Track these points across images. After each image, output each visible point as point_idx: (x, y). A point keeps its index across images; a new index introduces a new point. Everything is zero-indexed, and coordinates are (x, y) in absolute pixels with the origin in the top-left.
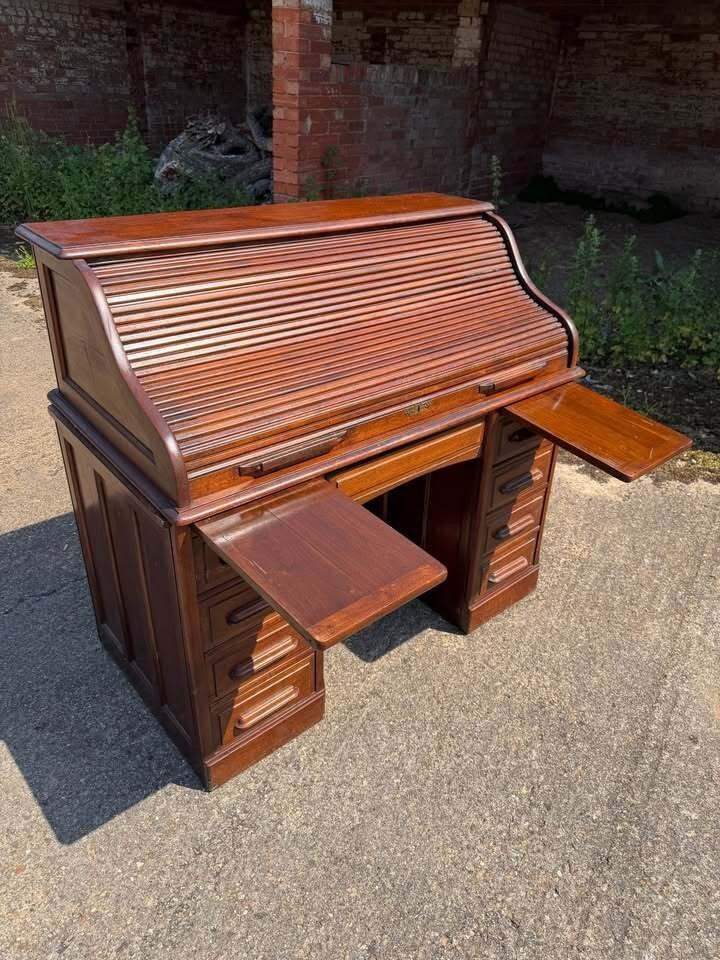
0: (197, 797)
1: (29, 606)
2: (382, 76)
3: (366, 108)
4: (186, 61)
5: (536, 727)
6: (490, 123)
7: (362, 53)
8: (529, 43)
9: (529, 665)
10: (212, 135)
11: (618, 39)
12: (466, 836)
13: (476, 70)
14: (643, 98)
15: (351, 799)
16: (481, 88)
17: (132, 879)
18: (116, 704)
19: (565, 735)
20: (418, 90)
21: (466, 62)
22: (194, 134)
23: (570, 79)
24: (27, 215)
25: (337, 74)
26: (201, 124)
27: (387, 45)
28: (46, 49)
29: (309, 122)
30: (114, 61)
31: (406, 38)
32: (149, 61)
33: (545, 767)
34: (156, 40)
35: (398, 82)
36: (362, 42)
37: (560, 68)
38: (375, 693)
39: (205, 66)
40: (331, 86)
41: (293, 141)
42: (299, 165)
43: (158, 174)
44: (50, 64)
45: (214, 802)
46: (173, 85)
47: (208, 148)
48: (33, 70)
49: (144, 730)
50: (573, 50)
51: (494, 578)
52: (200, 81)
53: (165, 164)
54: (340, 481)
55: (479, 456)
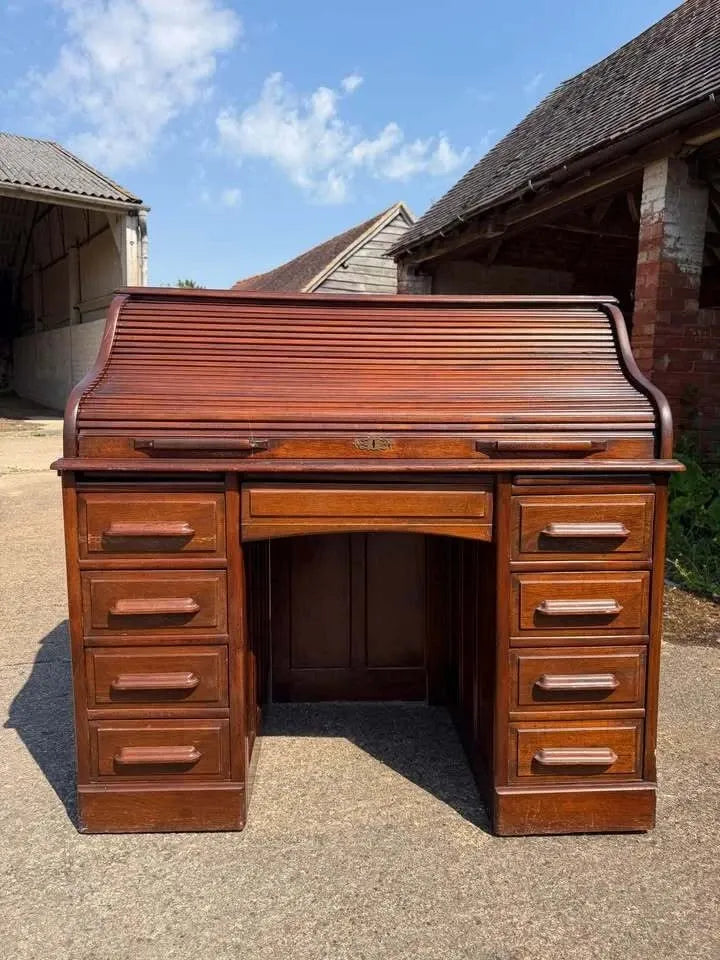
0: (65, 832)
25: (708, 318)
29: (667, 360)
40: (698, 328)
45: (72, 843)
51: (542, 755)
54: (253, 491)
55: (489, 539)
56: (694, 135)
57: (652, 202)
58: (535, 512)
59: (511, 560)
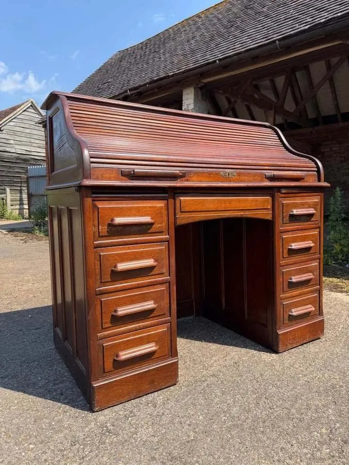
0: (83, 415)
1: (24, 332)
5: (330, 398)
9: (322, 368)
11: (340, 150)
12: (277, 454)
15: (189, 425)
17: (23, 454)
18: (52, 370)
33: (339, 419)
45: (94, 418)
49: (63, 382)
51: (292, 312)
54: (182, 198)
55: (271, 219)
56: (205, 78)
57: (188, 105)
58: (288, 205)
59: (280, 227)
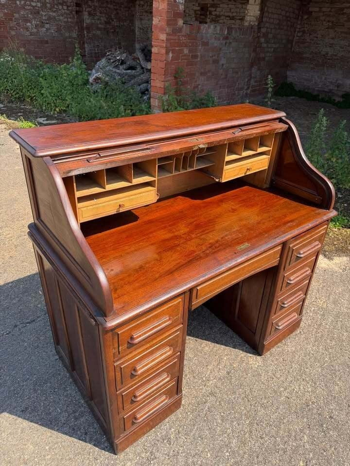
1: (20, 330)
2: (209, 30)
3: (200, 47)
4: (105, 20)
6: (262, 55)
7: (195, 17)
8: (283, 13)
10: (119, 60)
11: (330, 11)
13: (256, 27)
14: (342, 42)
16: (258, 37)
18: (66, 396)
19: (322, 425)
20: (226, 38)
21: (251, 23)
22: (110, 59)
23: (304, 32)
24: (24, 99)
25: (186, 30)
26: (113, 54)
27: (208, 13)
28: (35, 13)
29: (171, 55)
30: (69, 20)
31: (218, 9)
32: (87, 20)
34: (91, 9)
35: (217, 34)
36: (195, 11)
37: (299, 26)
38: (212, 394)
39: (115, 23)
40: (183, 36)
41: (162, 65)
42: (165, 78)
43: (91, 80)
44: (37, 21)
46: (99, 32)
47: (117, 67)
48: (29, 24)
49: (82, 415)
50: (306, 17)
51: (279, 326)
52: (112, 30)
53: (95, 74)
54: (199, 287)
55: (278, 264)
